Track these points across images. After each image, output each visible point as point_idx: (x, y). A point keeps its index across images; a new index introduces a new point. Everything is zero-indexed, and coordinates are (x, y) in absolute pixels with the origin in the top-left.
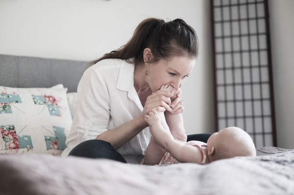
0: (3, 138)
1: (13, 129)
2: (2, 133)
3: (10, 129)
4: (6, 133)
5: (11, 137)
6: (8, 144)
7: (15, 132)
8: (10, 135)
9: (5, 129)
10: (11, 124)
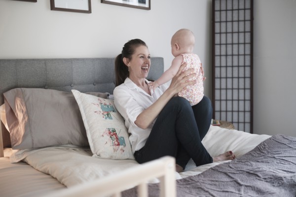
0: (111, 137)
1: (115, 131)
2: (110, 133)
3: (113, 131)
4: (112, 134)
6: (114, 142)
7: (116, 134)
8: (114, 136)
9: (111, 131)
10: (114, 127)
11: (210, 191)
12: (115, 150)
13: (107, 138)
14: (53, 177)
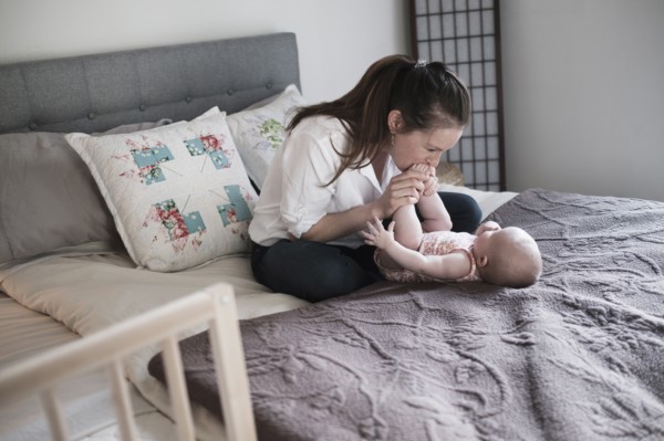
0: (164, 223)
1: (174, 206)
2: (161, 215)
3: (169, 206)
4: (166, 214)
5: (173, 219)
6: (172, 231)
7: (177, 211)
8: (172, 217)
9: (162, 208)
10: (169, 198)
11: (357, 325)
12: (176, 249)
13: (156, 226)
14: (56, 321)
